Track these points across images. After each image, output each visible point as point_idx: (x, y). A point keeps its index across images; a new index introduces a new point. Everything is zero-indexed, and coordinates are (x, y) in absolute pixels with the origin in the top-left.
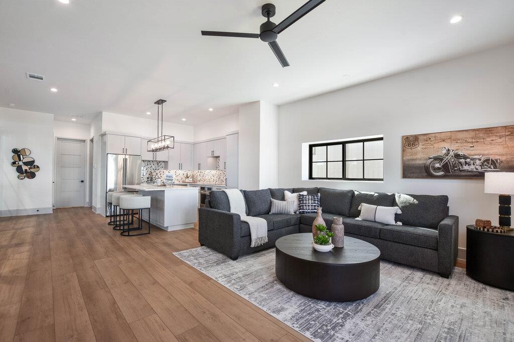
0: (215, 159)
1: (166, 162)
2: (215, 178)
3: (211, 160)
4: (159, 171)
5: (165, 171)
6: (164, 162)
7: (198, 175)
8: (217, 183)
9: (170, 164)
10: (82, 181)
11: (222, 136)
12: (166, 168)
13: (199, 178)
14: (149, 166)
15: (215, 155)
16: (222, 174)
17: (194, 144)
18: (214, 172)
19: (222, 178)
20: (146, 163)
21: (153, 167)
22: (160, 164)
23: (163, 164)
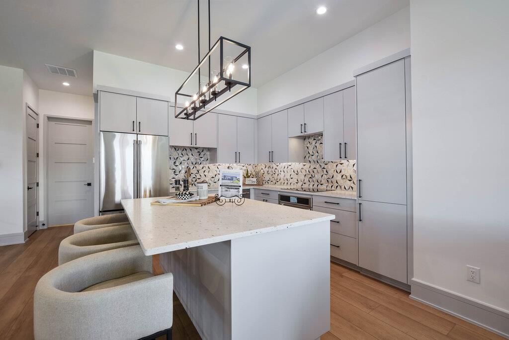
0: (302, 141)
1: (212, 150)
2: (301, 177)
3: (294, 144)
4: (201, 166)
5: (211, 166)
6: (209, 149)
7: (266, 172)
8: (305, 186)
9: (220, 154)
10: (89, 184)
11: (325, 89)
12: (213, 160)
13: (267, 177)
14: (185, 158)
15: (310, 131)
16: (320, 169)
17: (259, 118)
18: (297, 166)
19: (317, 176)
20: (180, 152)
21: (192, 159)
22: (202, 153)
23: (208, 153)
